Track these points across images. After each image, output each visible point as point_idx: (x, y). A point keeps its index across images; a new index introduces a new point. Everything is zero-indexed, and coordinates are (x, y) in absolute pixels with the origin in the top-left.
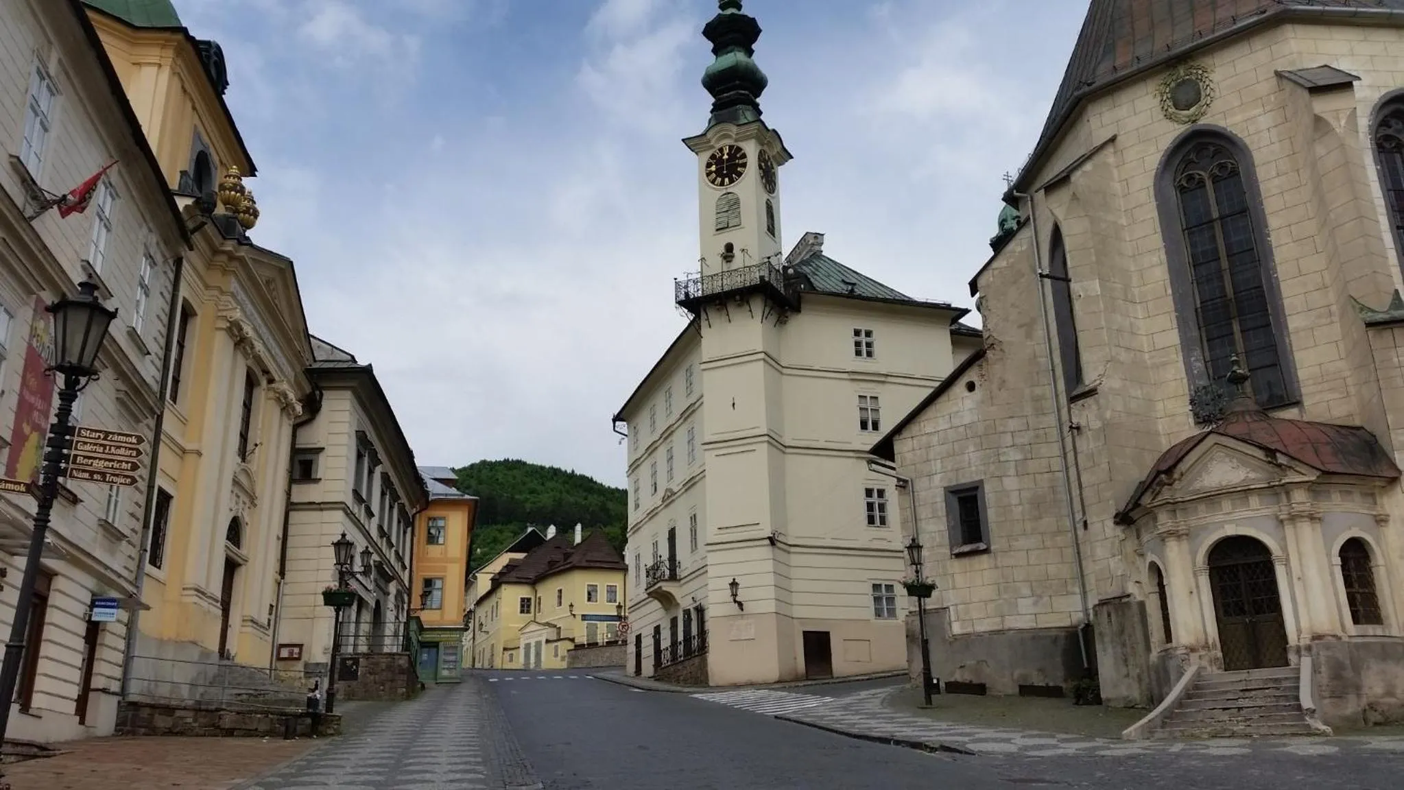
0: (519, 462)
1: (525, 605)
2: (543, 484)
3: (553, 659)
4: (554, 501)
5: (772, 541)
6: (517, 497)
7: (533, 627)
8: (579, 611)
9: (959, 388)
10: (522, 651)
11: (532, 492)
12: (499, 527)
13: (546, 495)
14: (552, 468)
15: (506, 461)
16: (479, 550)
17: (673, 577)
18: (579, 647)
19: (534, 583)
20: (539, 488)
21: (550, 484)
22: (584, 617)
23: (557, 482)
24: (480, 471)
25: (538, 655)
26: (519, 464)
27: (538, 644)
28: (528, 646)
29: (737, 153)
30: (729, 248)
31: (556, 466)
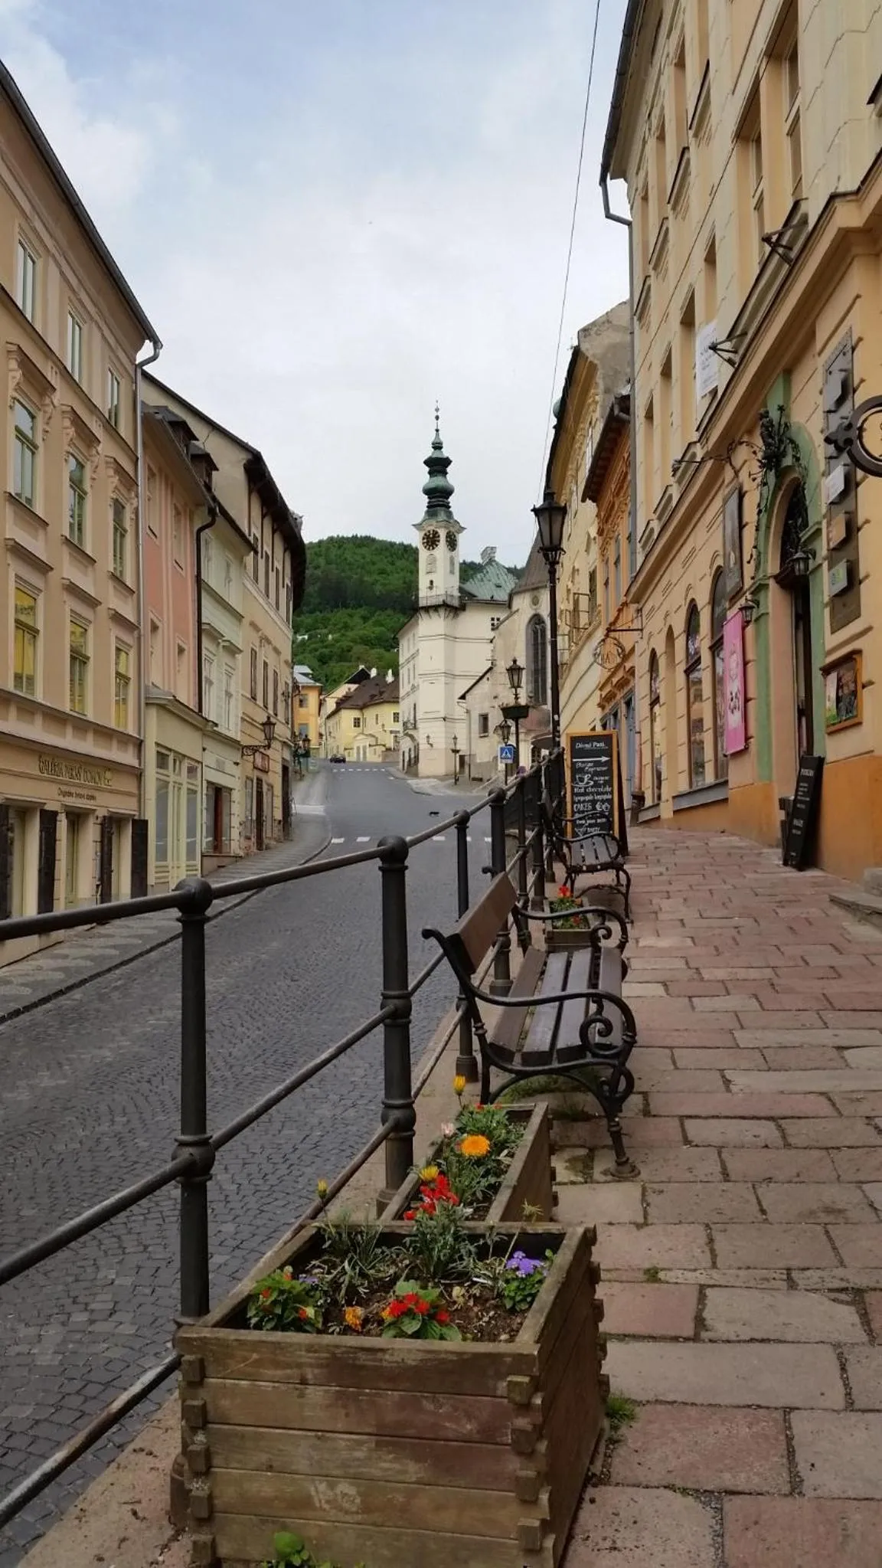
0: (367, 538)
1: (357, 723)
2: (393, 564)
3: (374, 757)
4: (405, 583)
5: (444, 719)
6: (366, 579)
7: (361, 737)
8: (388, 729)
9: (485, 679)
10: (355, 751)
11: (382, 572)
12: (349, 611)
13: (396, 575)
14: (402, 544)
15: (355, 538)
16: (330, 637)
17: (415, 728)
18: (388, 750)
19: (362, 708)
20: (389, 568)
21: (399, 563)
22: (391, 732)
23: (407, 560)
24: (328, 549)
25: (365, 753)
26: (367, 542)
27: (364, 748)
28: (358, 748)
29: (435, 533)
30: (432, 582)
31: (406, 543)
